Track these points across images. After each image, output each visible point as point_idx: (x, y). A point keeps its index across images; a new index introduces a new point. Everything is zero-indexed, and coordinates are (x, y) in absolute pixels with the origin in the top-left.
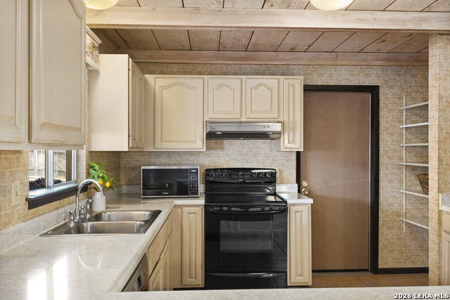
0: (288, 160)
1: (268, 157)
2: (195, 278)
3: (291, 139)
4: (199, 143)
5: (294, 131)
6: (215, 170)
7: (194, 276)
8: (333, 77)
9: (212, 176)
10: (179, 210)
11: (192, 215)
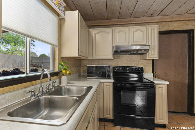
0: (148, 64)
1: (139, 62)
2: (109, 115)
3: (153, 53)
4: (111, 56)
5: (154, 49)
6: (117, 67)
7: (109, 114)
8: (170, 27)
9: (115, 70)
10: (102, 84)
11: (108, 87)
